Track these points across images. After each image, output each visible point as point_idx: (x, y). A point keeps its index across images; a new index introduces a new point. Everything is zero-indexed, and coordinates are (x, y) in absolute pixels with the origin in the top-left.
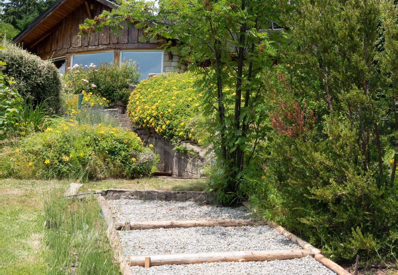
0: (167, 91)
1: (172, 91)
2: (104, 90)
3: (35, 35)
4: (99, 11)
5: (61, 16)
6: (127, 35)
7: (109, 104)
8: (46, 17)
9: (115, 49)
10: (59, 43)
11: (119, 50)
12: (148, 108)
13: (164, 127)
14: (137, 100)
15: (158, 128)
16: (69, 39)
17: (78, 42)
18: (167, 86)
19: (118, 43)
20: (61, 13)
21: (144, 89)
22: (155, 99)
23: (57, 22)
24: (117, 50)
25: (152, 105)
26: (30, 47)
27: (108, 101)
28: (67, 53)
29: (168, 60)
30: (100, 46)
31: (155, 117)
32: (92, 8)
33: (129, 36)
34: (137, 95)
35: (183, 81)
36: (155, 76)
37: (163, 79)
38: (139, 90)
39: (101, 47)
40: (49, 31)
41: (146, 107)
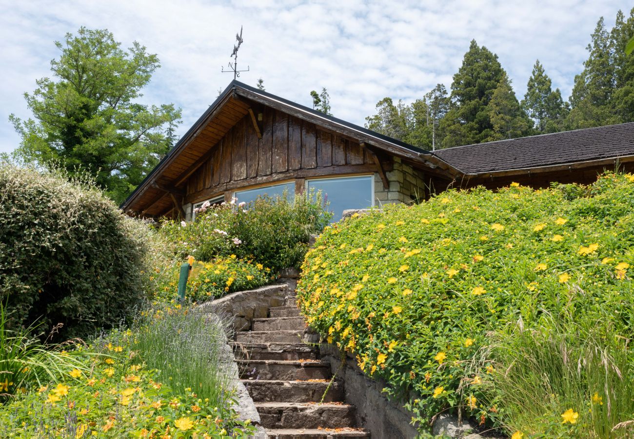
0: (383, 250)
1: (397, 249)
2: (259, 250)
3: (180, 166)
4: (271, 123)
5: (217, 135)
6: (315, 154)
7: (270, 275)
8: (193, 138)
9: (296, 178)
10: (214, 176)
11: (303, 180)
12: (339, 294)
13: (381, 359)
14: (316, 272)
15: (366, 359)
16: (228, 168)
17: (241, 173)
18: (384, 236)
19: (301, 169)
20: (215, 131)
21: (333, 245)
22: (355, 273)
23: (212, 145)
24: (300, 180)
25: (348, 287)
26: (176, 186)
27: (268, 269)
28: (226, 190)
29: (382, 190)
30: (274, 175)
31: (355, 325)
32: (260, 118)
33: (318, 158)
34: (316, 259)
35: (424, 221)
36: (356, 215)
37: (374, 219)
38: (321, 247)
39: (275, 177)
40: (201, 159)
41: (332, 292)
